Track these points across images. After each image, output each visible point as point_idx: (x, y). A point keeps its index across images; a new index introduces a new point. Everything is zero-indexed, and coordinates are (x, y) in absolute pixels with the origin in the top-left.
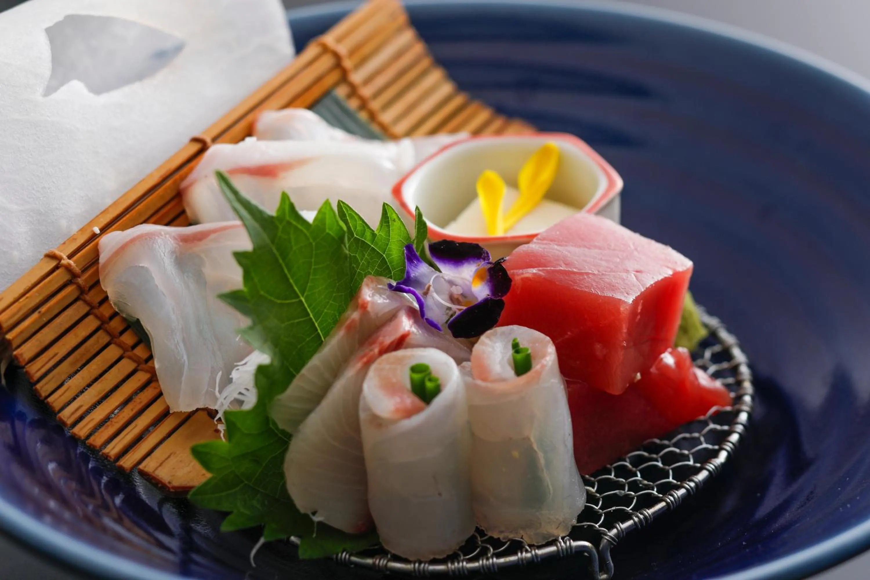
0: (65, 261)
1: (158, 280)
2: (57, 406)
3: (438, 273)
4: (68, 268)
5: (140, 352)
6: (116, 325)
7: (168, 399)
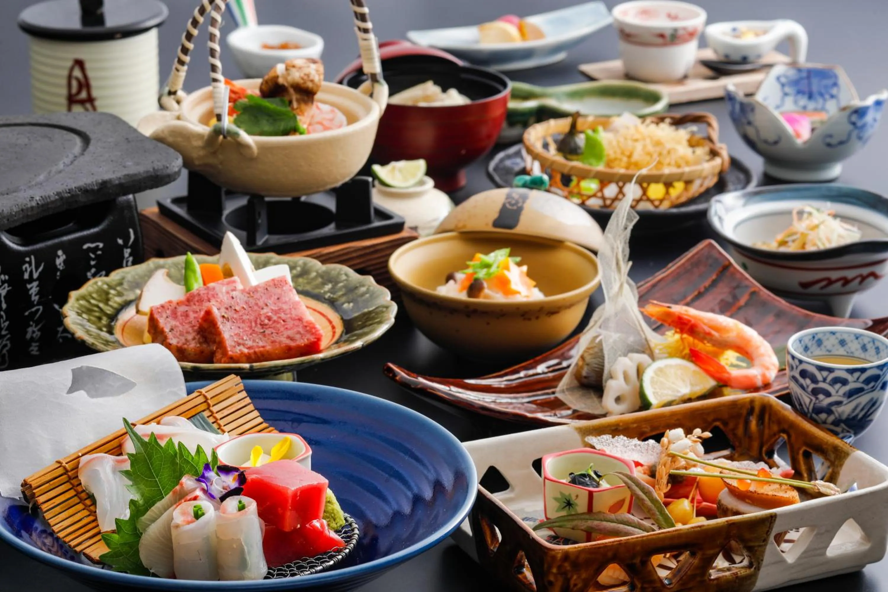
0: (64, 464)
1: (102, 475)
2: (52, 524)
3: (218, 477)
4: (65, 468)
5: (92, 508)
6: (83, 495)
7: (100, 527)
